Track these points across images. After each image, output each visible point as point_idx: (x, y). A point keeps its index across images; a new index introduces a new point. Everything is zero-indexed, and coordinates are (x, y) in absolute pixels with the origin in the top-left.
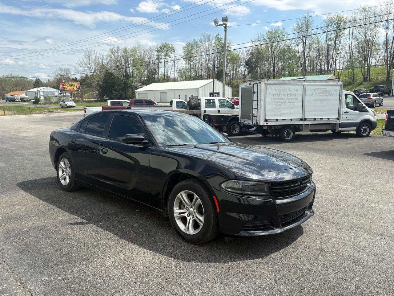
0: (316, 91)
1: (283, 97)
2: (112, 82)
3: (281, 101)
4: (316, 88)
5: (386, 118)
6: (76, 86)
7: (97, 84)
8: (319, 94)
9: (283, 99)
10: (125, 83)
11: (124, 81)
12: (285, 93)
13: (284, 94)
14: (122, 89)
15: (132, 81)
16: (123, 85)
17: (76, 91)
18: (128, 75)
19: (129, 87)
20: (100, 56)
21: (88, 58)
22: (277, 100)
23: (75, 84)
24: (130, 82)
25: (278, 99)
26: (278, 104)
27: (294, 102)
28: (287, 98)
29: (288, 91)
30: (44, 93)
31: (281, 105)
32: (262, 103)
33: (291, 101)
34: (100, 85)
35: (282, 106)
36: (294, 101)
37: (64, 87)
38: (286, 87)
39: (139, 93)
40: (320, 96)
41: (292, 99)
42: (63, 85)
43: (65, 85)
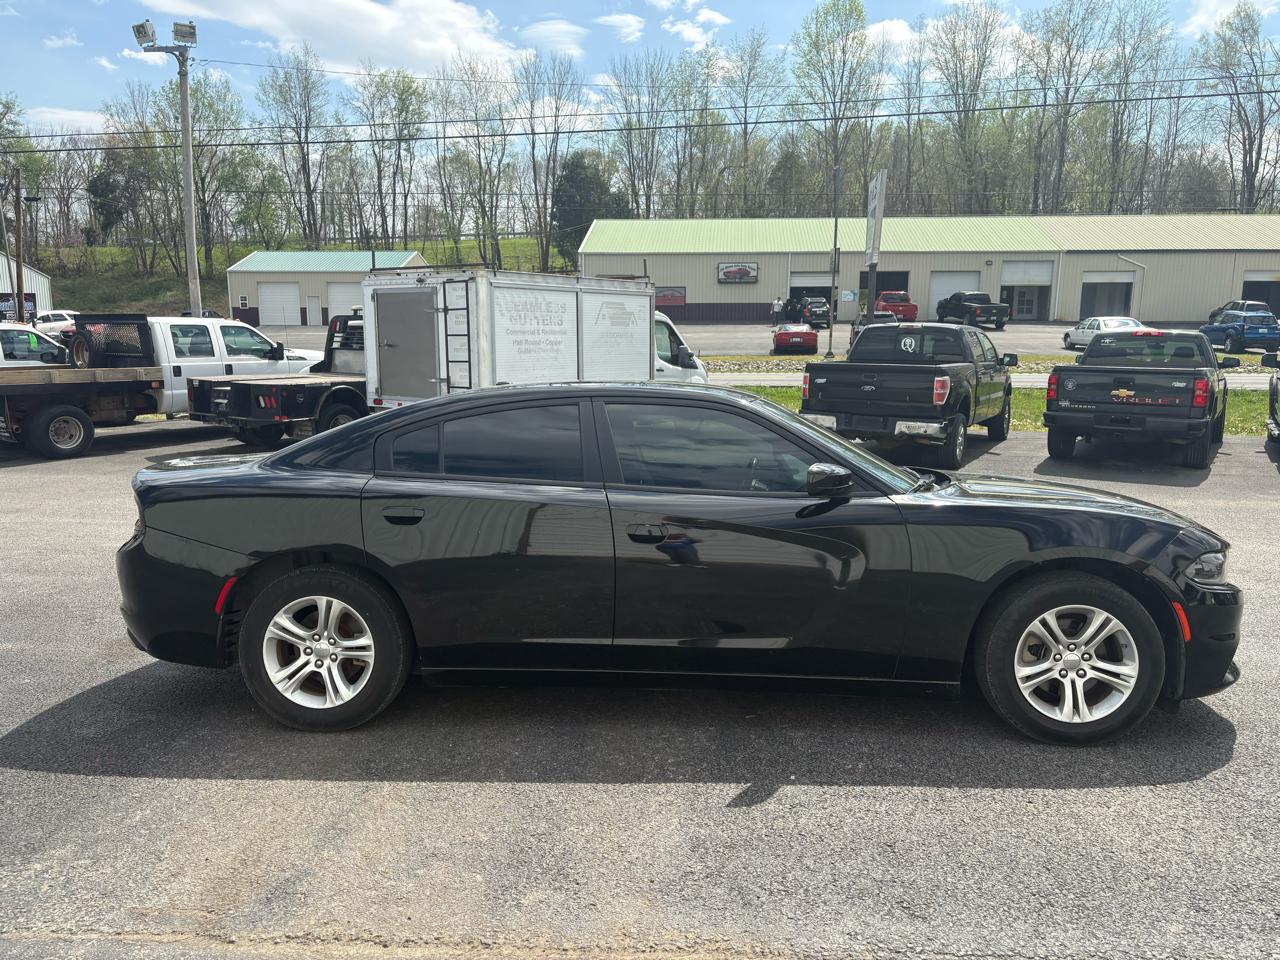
0: (604, 311)
1: (534, 326)
3: (530, 338)
4: (604, 303)
5: (805, 383)
8: (611, 318)
9: (533, 333)
12: (538, 314)
13: (536, 318)
22: (520, 337)
25: (524, 332)
26: (524, 347)
27: (560, 343)
28: (543, 331)
29: (544, 308)
31: (530, 351)
32: (484, 344)
33: (552, 338)
35: (533, 354)
36: (559, 338)
38: (539, 295)
40: (612, 324)
41: (553, 332)
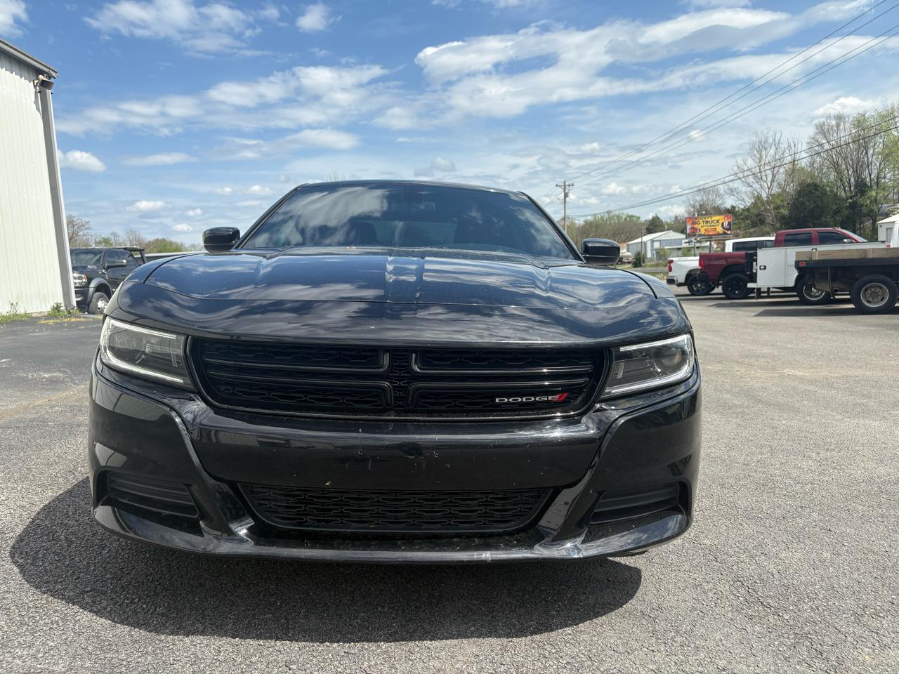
2: (817, 206)
6: (723, 224)
7: (776, 216)
10: (853, 206)
11: (850, 201)
14: (842, 222)
15: (876, 200)
16: (846, 212)
17: (721, 234)
18: (865, 185)
19: (865, 215)
20: (789, 146)
21: (758, 156)
23: (721, 218)
24: (868, 202)
30: (660, 244)
34: (783, 217)
37: (694, 228)
39: (887, 229)
42: (693, 223)
43: (697, 223)
